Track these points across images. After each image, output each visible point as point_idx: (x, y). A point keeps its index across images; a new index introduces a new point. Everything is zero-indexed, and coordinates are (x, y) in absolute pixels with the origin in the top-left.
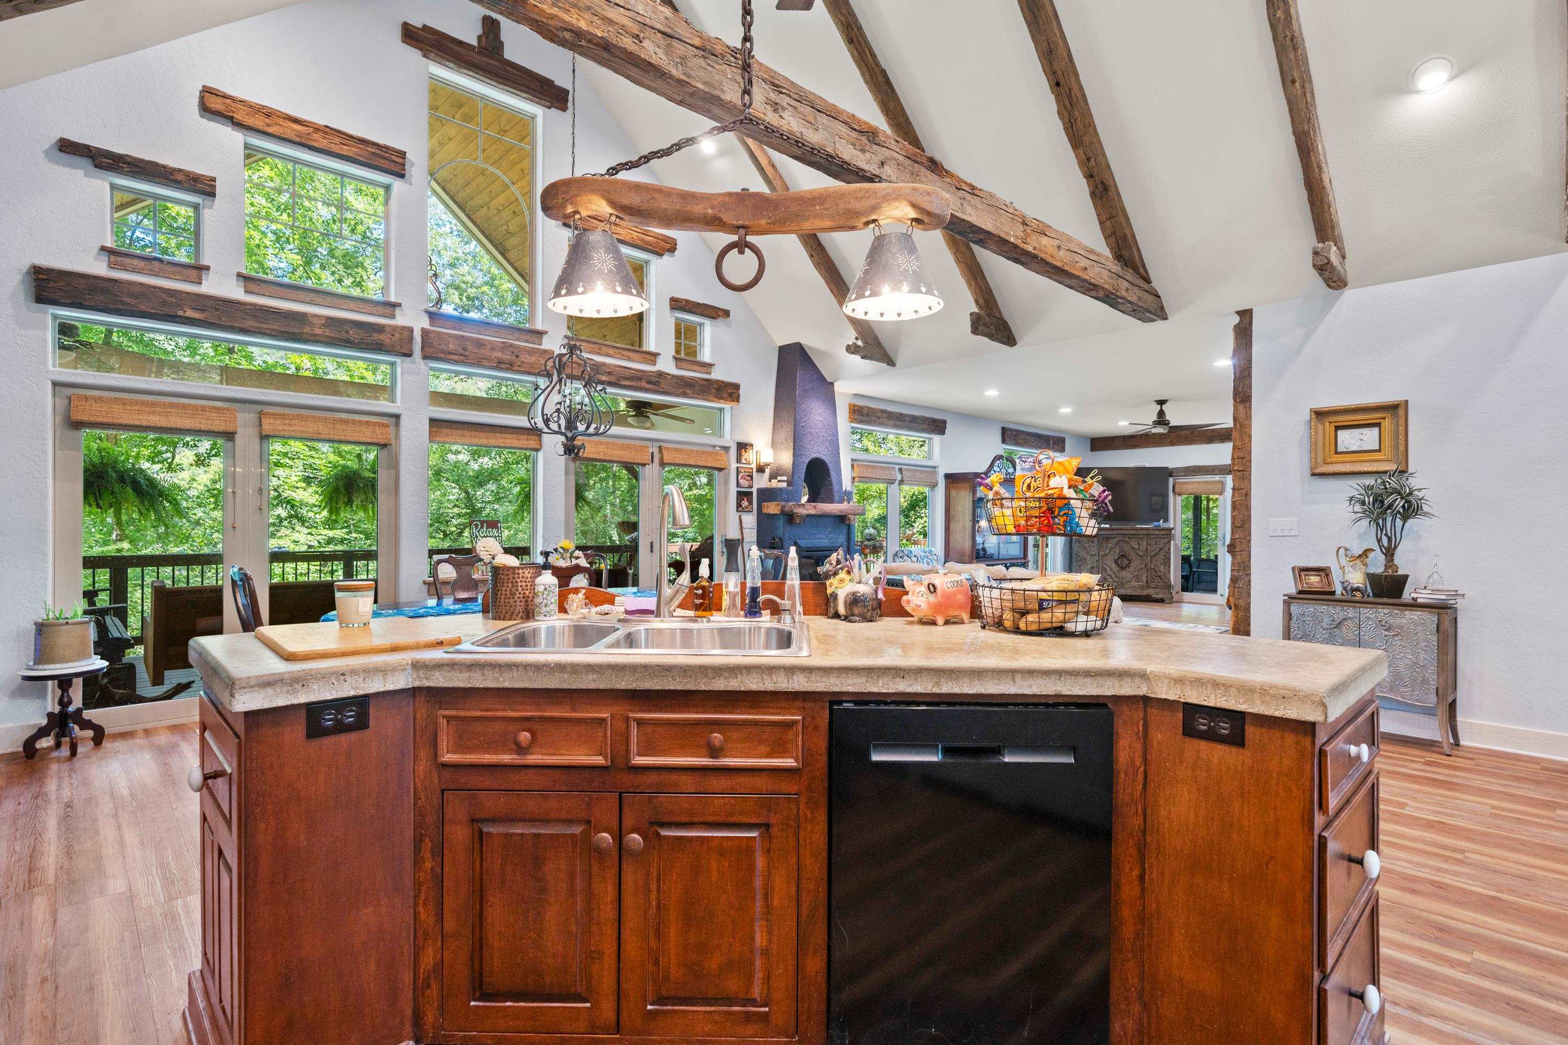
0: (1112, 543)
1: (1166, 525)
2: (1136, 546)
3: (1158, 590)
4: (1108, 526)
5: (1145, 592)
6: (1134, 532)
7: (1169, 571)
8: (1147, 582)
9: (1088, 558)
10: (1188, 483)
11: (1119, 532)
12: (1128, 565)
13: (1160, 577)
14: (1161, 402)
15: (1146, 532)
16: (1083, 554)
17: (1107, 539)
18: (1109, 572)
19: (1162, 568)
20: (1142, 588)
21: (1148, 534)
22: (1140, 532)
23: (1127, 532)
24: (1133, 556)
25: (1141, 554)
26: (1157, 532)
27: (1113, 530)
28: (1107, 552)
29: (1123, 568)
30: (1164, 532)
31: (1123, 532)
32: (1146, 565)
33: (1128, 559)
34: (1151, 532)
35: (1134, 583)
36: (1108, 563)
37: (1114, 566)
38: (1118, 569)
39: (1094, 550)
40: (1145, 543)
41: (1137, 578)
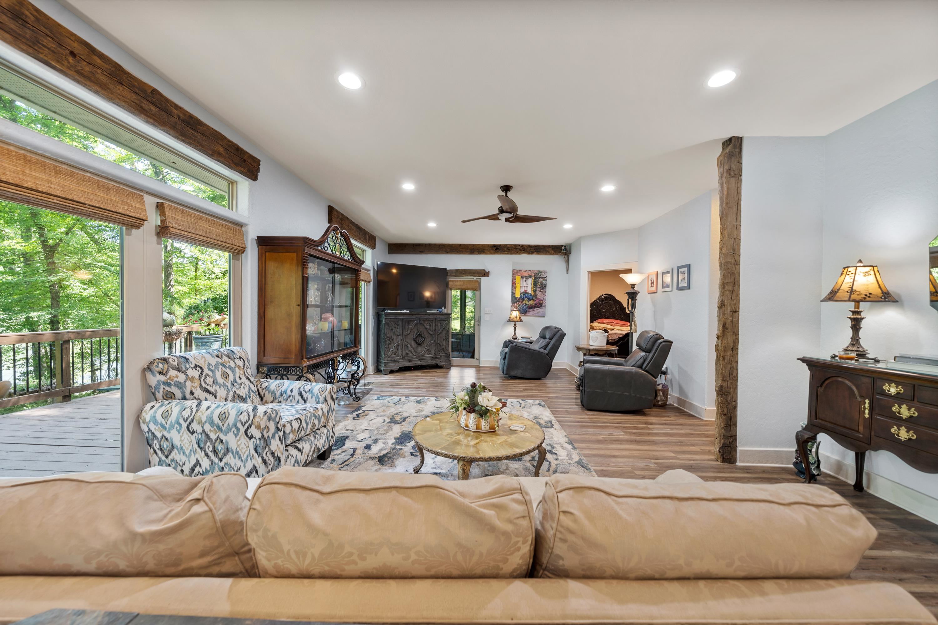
0: (412, 325)
1: (446, 311)
2: (428, 327)
3: (442, 359)
4: (408, 311)
5: (434, 362)
6: (427, 316)
7: (448, 345)
8: (435, 354)
9: (395, 337)
10: (457, 281)
11: (417, 316)
12: (423, 343)
13: (443, 349)
14: (506, 189)
15: (435, 316)
16: (391, 334)
17: (409, 322)
18: (410, 349)
19: (444, 343)
20: (432, 359)
21: (435, 318)
22: (431, 316)
23: (422, 316)
24: (425, 334)
25: (431, 333)
26: (441, 316)
27: (413, 314)
28: (409, 332)
29: (419, 345)
30: (445, 316)
31: (419, 316)
32: (435, 341)
33: (423, 338)
34: (438, 316)
35: (427, 356)
36: (409, 342)
37: (413, 343)
38: (416, 345)
39: (399, 332)
40: (434, 325)
41: (429, 351)
